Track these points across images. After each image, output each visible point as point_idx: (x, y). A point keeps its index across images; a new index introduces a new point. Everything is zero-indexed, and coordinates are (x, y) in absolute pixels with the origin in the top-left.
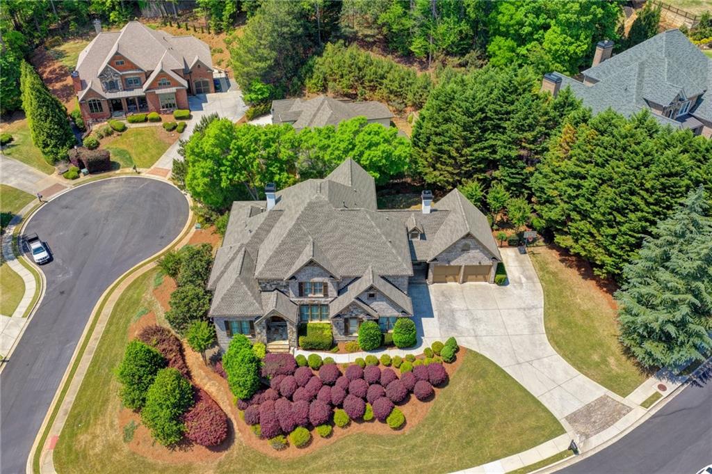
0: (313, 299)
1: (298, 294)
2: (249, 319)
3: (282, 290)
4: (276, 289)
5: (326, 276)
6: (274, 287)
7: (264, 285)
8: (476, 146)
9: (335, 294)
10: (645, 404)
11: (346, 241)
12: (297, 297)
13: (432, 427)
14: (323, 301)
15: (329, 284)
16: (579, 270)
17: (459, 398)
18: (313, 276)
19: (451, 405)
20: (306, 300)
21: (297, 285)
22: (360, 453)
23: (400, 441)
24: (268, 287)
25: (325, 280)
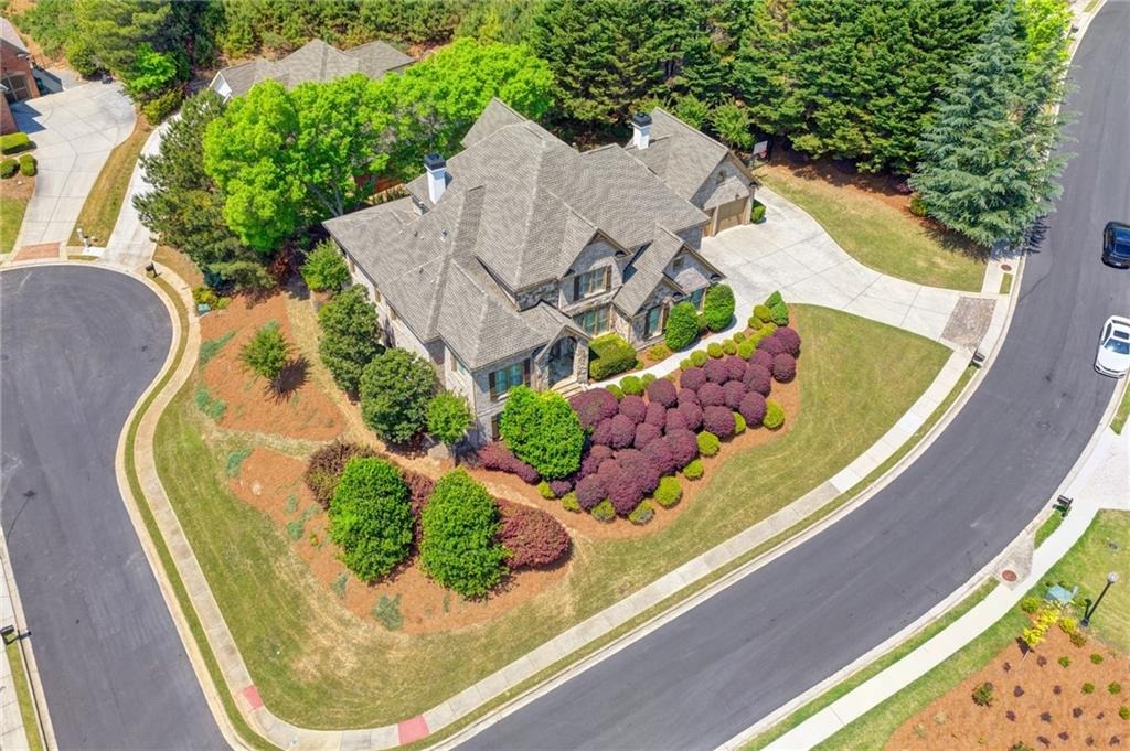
0: (591, 301)
1: (572, 298)
2: (522, 359)
3: (548, 300)
4: (541, 300)
5: (611, 254)
6: (538, 297)
7: (524, 299)
8: (649, 44)
9: (620, 281)
10: (1004, 290)
11: (613, 197)
12: (570, 304)
13: (814, 409)
14: (604, 300)
15: (615, 268)
16: (825, 178)
17: (822, 363)
18: (594, 260)
19: (819, 374)
20: (582, 306)
21: (572, 284)
22: (750, 477)
23: (789, 441)
24: (531, 302)
25: (610, 261)
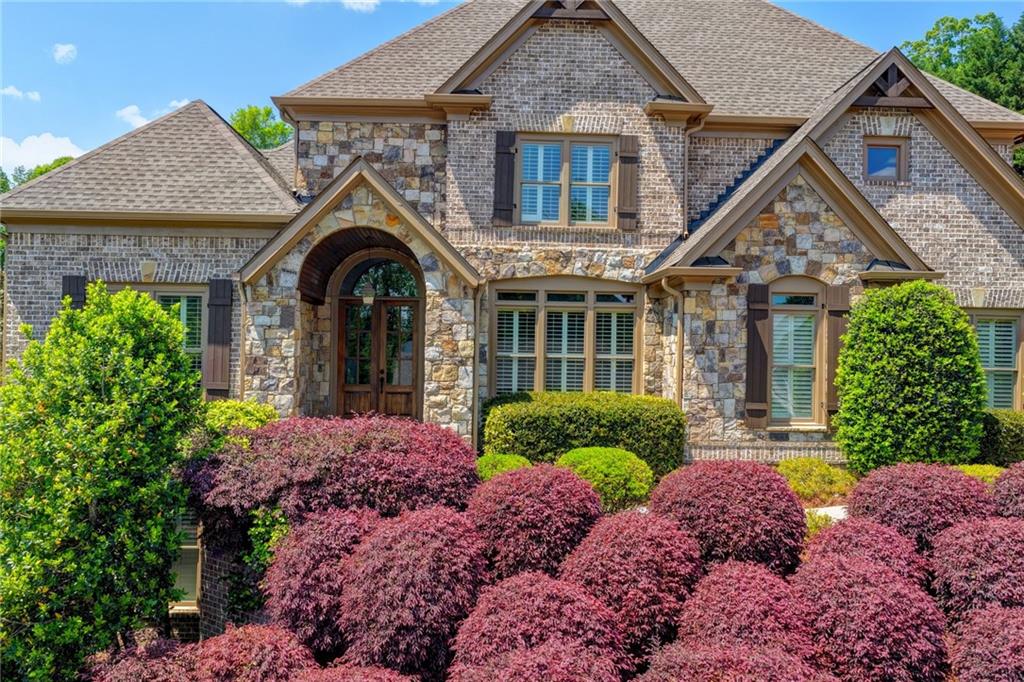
0: (564, 247)
1: (488, 210)
5: (634, 98)
9: (676, 218)
12: (479, 226)
15: (649, 151)
18: (570, 94)
20: (524, 254)
21: (488, 152)
25: (627, 119)
